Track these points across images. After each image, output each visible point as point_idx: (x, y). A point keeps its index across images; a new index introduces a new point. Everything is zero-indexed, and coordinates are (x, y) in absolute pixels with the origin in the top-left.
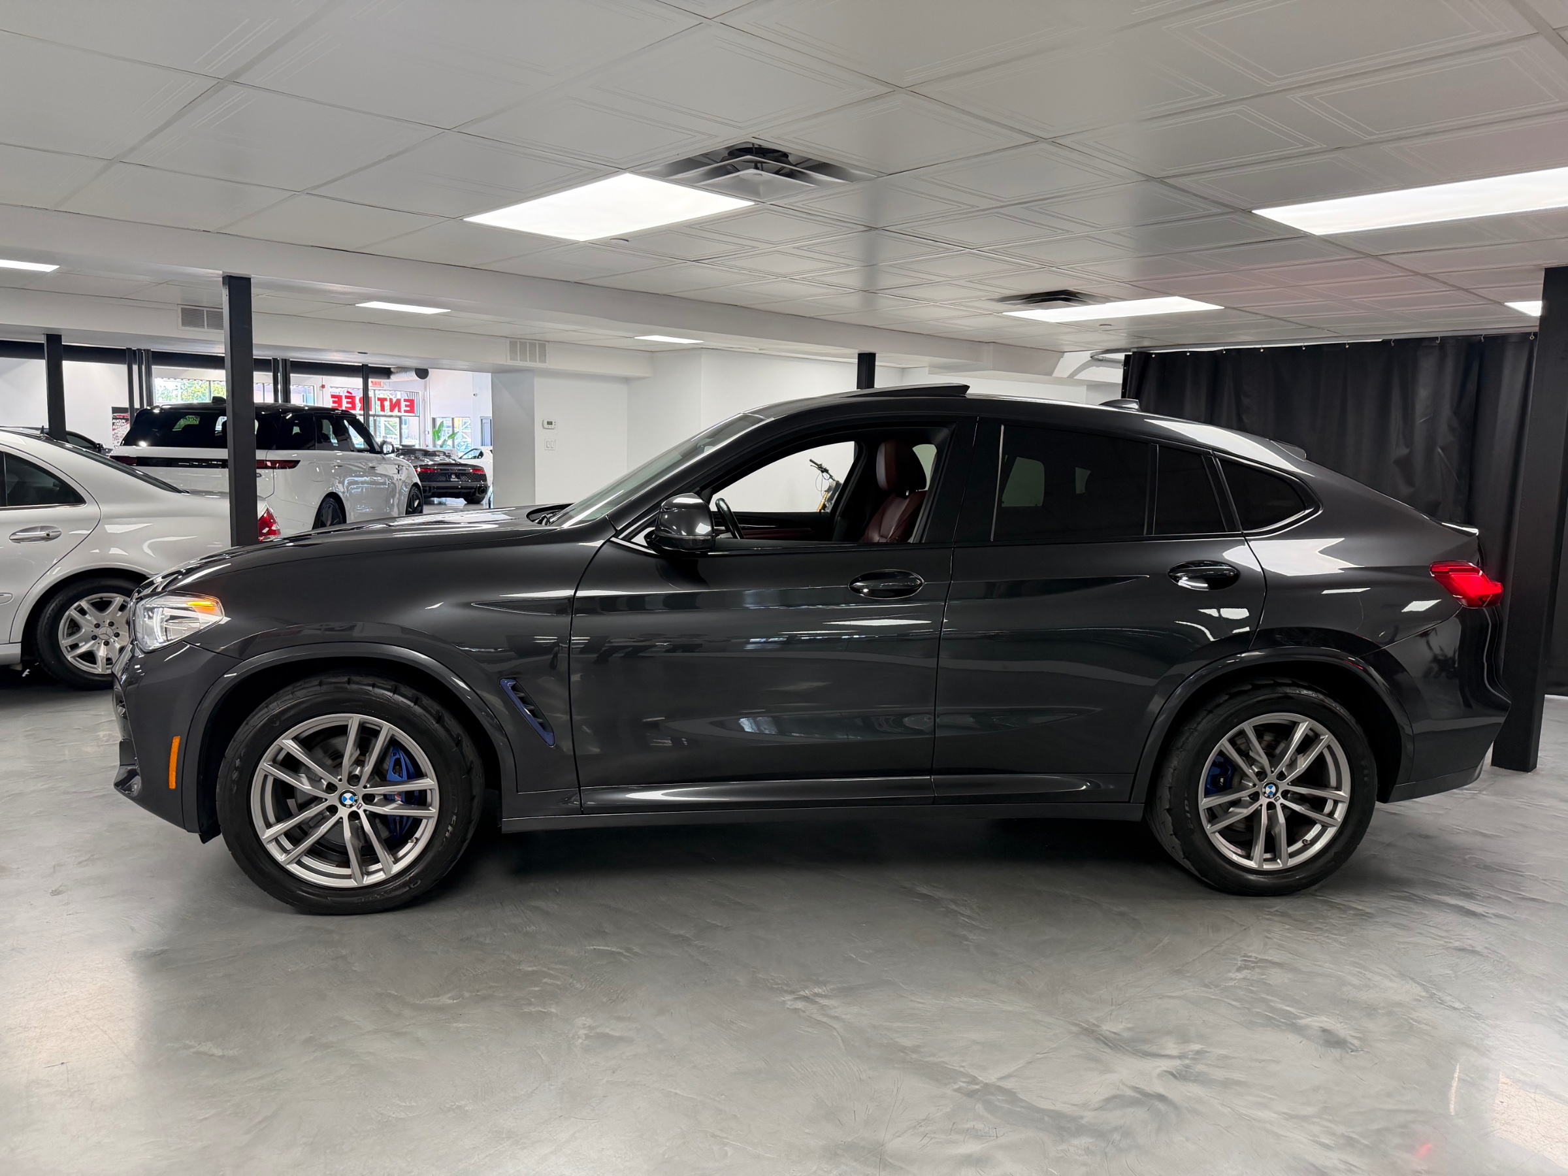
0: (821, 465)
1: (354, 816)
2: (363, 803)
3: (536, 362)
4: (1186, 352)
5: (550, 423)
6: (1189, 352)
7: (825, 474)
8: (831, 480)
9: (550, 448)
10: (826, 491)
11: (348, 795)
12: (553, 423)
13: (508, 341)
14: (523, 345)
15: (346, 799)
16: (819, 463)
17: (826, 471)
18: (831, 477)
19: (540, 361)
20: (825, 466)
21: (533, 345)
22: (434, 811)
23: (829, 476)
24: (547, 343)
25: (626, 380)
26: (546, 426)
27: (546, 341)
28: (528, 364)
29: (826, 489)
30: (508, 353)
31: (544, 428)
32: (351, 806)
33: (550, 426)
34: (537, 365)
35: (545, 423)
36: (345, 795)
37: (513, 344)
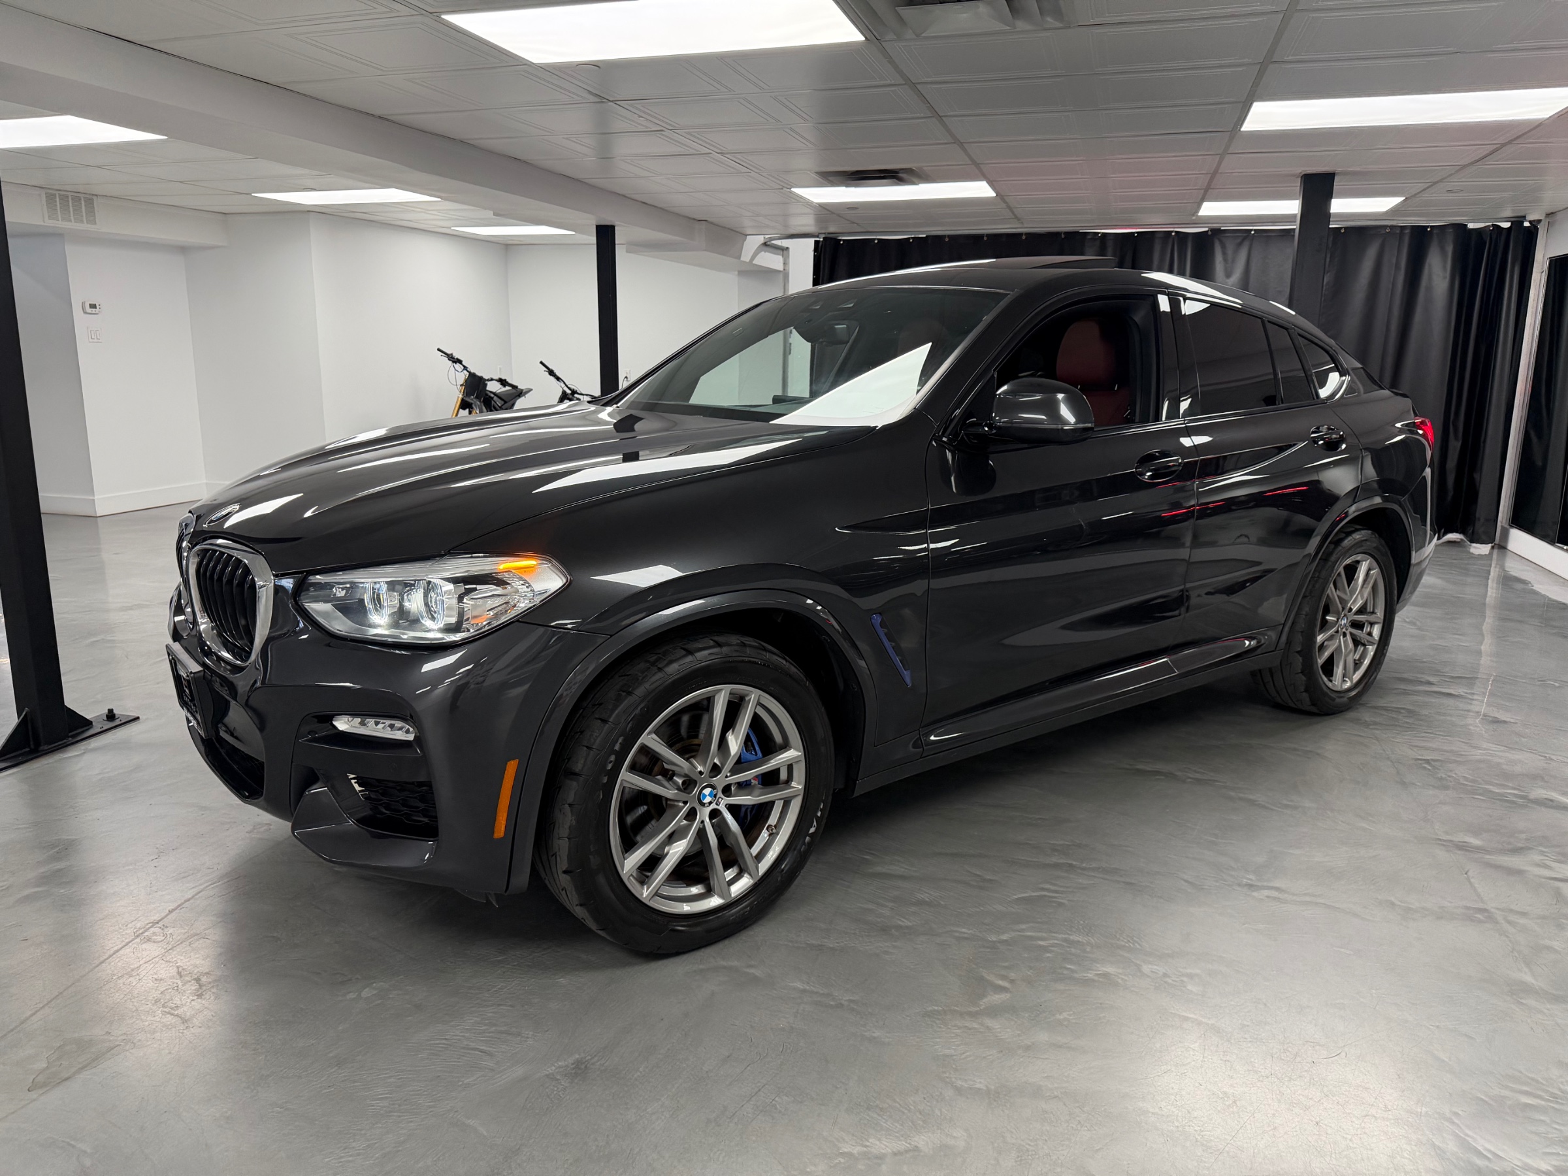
0: (452, 354)
1: (714, 814)
2: (723, 797)
3: (83, 222)
4: (875, 239)
5: (93, 306)
6: (878, 239)
7: (458, 366)
8: (465, 372)
9: (96, 340)
10: (461, 385)
11: (707, 791)
12: (98, 306)
13: (43, 193)
14: (64, 199)
15: (706, 796)
16: (449, 352)
17: (460, 362)
18: (465, 368)
19: (89, 222)
20: (456, 356)
21: (77, 200)
22: (800, 787)
23: (463, 368)
24: (95, 198)
25: (183, 250)
26: (89, 310)
27: (93, 195)
28: (72, 225)
29: (462, 383)
30: (45, 206)
31: (85, 313)
32: (710, 803)
33: (94, 310)
34: (85, 226)
35: (87, 306)
36: (704, 791)
37: (50, 198)
